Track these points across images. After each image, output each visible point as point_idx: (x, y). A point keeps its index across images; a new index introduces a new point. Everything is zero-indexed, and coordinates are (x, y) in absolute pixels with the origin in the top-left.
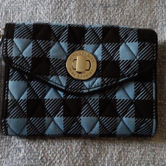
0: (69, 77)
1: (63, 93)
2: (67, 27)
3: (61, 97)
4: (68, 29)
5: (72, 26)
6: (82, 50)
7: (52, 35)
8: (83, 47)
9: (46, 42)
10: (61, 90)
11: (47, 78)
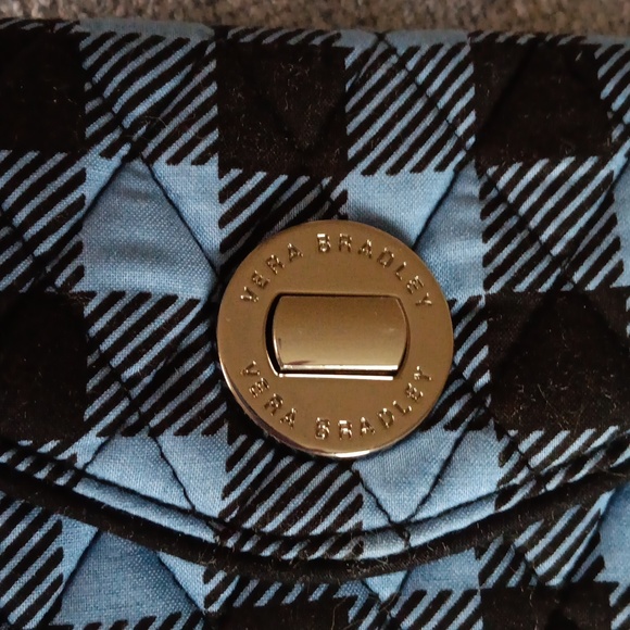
0: (242, 438)
1: (200, 570)
2: (209, 49)
3: (190, 600)
4: (212, 65)
5: (248, 38)
6: (328, 216)
7: (90, 106)
8: (335, 194)
9: (51, 164)
10: (189, 548)
11: (65, 456)
